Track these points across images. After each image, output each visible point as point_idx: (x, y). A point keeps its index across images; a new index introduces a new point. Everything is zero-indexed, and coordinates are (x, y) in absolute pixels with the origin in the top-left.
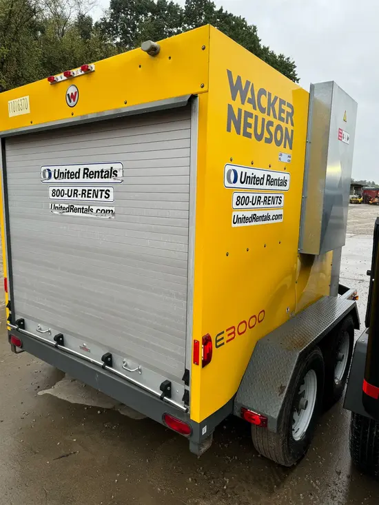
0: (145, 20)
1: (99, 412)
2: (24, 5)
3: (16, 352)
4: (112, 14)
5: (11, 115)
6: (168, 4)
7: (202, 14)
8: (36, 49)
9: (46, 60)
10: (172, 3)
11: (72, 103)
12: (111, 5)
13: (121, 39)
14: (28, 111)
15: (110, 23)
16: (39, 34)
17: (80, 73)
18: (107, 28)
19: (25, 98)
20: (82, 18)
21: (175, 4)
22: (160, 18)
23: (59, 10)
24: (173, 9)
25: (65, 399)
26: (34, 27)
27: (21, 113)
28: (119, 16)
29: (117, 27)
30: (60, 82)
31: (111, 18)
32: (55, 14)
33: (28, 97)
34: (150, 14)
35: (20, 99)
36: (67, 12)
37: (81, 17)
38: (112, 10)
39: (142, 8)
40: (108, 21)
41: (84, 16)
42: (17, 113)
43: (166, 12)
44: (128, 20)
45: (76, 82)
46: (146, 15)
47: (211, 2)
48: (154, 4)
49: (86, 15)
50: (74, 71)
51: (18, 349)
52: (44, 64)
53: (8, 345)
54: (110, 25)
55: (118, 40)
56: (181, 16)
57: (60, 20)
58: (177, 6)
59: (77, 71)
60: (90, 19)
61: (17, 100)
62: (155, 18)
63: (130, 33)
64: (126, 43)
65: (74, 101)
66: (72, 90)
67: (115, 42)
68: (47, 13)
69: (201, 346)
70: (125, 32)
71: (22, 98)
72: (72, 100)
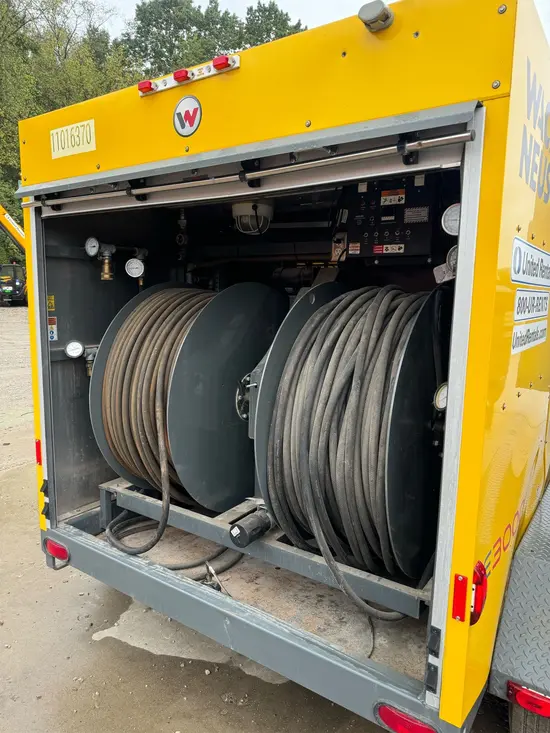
0: (188, 38)
1: (207, 672)
2: (8, 10)
3: (56, 569)
4: (139, 28)
5: (57, 154)
6: (221, 15)
7: (271, 29)
8: (27, 76)
9: (40, 93)
10: (227, 13)
11: (188, 129)
12: (137, 15)
13: (152, 64)
14: (92, 147)
15: (135, 40)
16: (30, 54)
17: (207, 74)
18: (131, 47)
19: (85, 123)
20: (93, 33)
21: (231, 15)
22: (210, 34)
23: (59, 19)
24: (227, 21)
25: (143, 647)
26: (22, 44)
27: (77, 150)
28: (149, 31)
29: (146, 46)
30: (162, 91)
31: (138, 33)
32: (54, 26)
33: (92, 122)
34: (194, 29)
35: (74, 125)
36: (71, 23)
37: (93, 31)
38: (139, 22)
39: (182, 20)
40: (133, 37)
41: (96, 30)
42: (68, 152)
43: (219, 26)
44: (163, 36)
45: (196, 90)
46: (189, 29)
47: (285, 12)
48: (200, 14)
49: (100, 28)
50: (194, 70)
51: (58, 562)
52: (38, 100)
53: (42, 557)
54: (136, 43)
55: (148, 65)
56: (240, 32)
57: (60, 34)
58: (234, 17)
59: (202, 70)
60: (105, 34)
61: (69, 128)
62: (203, 34)
63: (166, 57)
64: (160, 69)
65: (191, 125)
66: (187, 105)
67: (144, 68)
68: (41, 25)
69: (471, 586)
70: (158, 55)
71: (79, 124)
72: (187, 124)
